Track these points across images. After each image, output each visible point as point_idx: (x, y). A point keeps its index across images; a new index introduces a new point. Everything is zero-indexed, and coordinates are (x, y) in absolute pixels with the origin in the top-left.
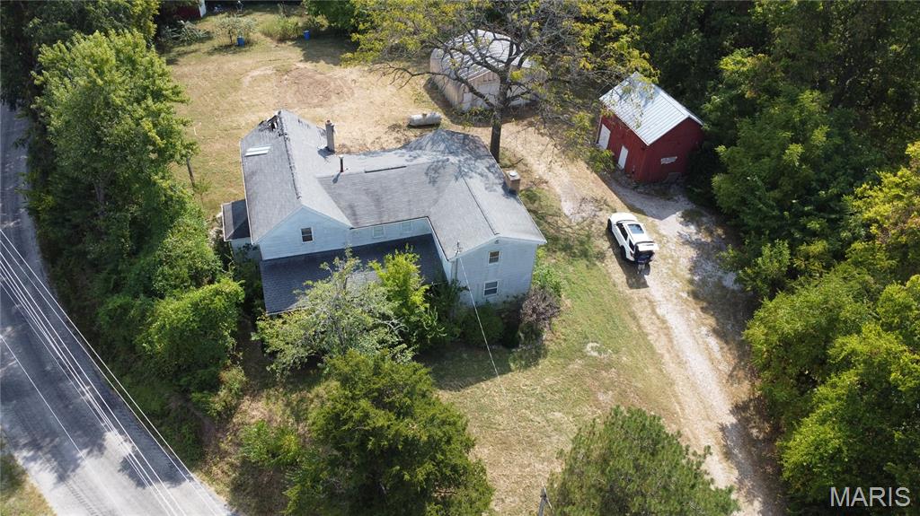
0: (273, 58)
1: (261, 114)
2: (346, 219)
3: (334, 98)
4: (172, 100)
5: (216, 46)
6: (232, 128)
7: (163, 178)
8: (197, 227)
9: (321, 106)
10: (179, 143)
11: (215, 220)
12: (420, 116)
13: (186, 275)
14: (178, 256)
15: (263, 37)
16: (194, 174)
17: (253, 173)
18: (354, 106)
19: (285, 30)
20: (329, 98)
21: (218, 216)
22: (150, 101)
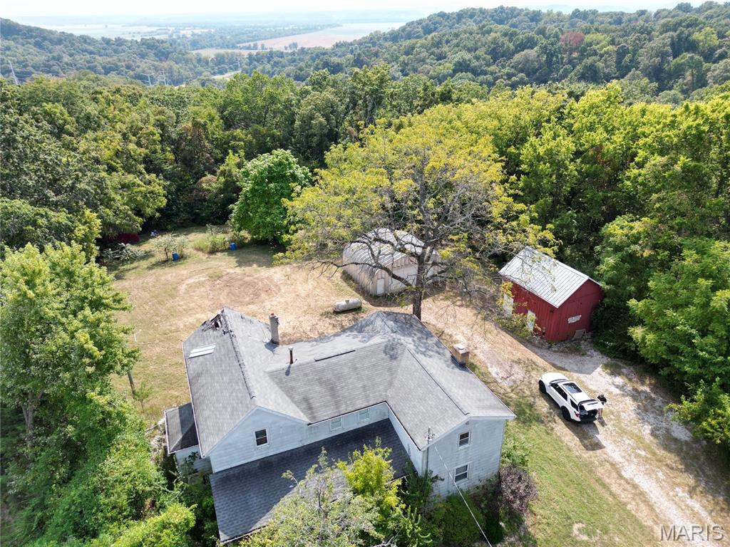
0: (205, 267)
1: (198, 316)
2: (302, 414)
3: (263, 295)
4: (113, 309)
5: (154, 263)
6: (171, 332)
7: (100, 394)
8: (137, 441)
9: (253, 303)
10: (119, 352)
11: (156, 428)
12: (344, 303)
13: (125, 503)
14: (116, 481)
15: (195, 252)
16: (134, 381)
17: (199, 375)
18: (282, 300)
19: (214, 244)
20: (259, 295)
21: (160, 423)
22: (87, 311)
